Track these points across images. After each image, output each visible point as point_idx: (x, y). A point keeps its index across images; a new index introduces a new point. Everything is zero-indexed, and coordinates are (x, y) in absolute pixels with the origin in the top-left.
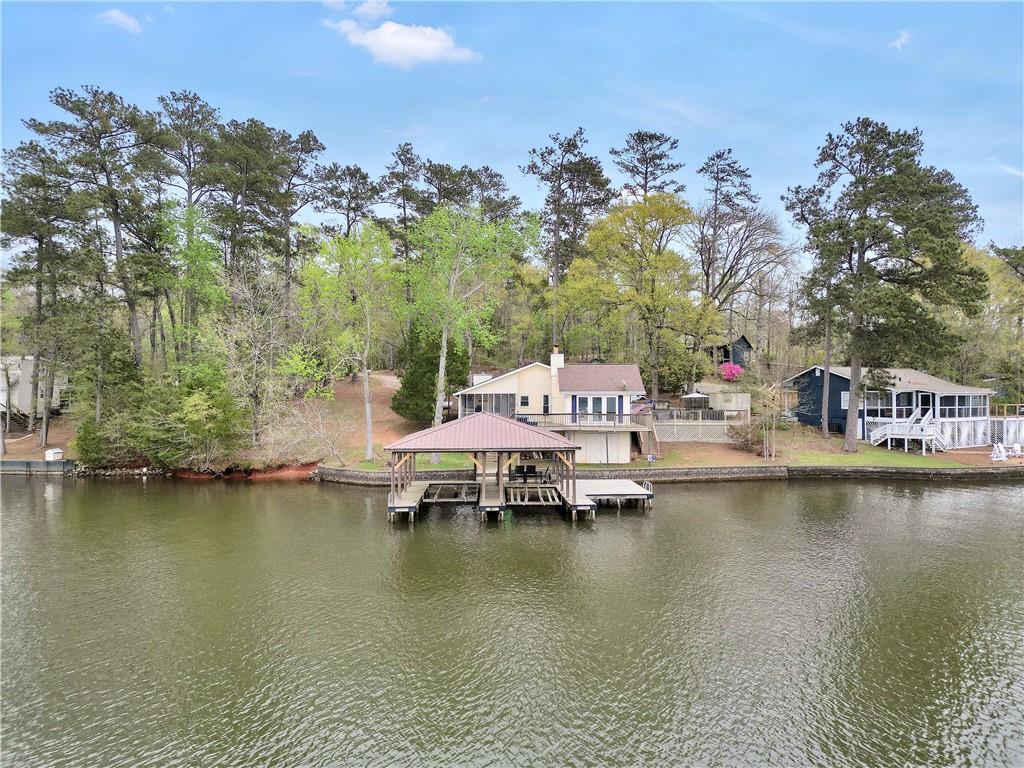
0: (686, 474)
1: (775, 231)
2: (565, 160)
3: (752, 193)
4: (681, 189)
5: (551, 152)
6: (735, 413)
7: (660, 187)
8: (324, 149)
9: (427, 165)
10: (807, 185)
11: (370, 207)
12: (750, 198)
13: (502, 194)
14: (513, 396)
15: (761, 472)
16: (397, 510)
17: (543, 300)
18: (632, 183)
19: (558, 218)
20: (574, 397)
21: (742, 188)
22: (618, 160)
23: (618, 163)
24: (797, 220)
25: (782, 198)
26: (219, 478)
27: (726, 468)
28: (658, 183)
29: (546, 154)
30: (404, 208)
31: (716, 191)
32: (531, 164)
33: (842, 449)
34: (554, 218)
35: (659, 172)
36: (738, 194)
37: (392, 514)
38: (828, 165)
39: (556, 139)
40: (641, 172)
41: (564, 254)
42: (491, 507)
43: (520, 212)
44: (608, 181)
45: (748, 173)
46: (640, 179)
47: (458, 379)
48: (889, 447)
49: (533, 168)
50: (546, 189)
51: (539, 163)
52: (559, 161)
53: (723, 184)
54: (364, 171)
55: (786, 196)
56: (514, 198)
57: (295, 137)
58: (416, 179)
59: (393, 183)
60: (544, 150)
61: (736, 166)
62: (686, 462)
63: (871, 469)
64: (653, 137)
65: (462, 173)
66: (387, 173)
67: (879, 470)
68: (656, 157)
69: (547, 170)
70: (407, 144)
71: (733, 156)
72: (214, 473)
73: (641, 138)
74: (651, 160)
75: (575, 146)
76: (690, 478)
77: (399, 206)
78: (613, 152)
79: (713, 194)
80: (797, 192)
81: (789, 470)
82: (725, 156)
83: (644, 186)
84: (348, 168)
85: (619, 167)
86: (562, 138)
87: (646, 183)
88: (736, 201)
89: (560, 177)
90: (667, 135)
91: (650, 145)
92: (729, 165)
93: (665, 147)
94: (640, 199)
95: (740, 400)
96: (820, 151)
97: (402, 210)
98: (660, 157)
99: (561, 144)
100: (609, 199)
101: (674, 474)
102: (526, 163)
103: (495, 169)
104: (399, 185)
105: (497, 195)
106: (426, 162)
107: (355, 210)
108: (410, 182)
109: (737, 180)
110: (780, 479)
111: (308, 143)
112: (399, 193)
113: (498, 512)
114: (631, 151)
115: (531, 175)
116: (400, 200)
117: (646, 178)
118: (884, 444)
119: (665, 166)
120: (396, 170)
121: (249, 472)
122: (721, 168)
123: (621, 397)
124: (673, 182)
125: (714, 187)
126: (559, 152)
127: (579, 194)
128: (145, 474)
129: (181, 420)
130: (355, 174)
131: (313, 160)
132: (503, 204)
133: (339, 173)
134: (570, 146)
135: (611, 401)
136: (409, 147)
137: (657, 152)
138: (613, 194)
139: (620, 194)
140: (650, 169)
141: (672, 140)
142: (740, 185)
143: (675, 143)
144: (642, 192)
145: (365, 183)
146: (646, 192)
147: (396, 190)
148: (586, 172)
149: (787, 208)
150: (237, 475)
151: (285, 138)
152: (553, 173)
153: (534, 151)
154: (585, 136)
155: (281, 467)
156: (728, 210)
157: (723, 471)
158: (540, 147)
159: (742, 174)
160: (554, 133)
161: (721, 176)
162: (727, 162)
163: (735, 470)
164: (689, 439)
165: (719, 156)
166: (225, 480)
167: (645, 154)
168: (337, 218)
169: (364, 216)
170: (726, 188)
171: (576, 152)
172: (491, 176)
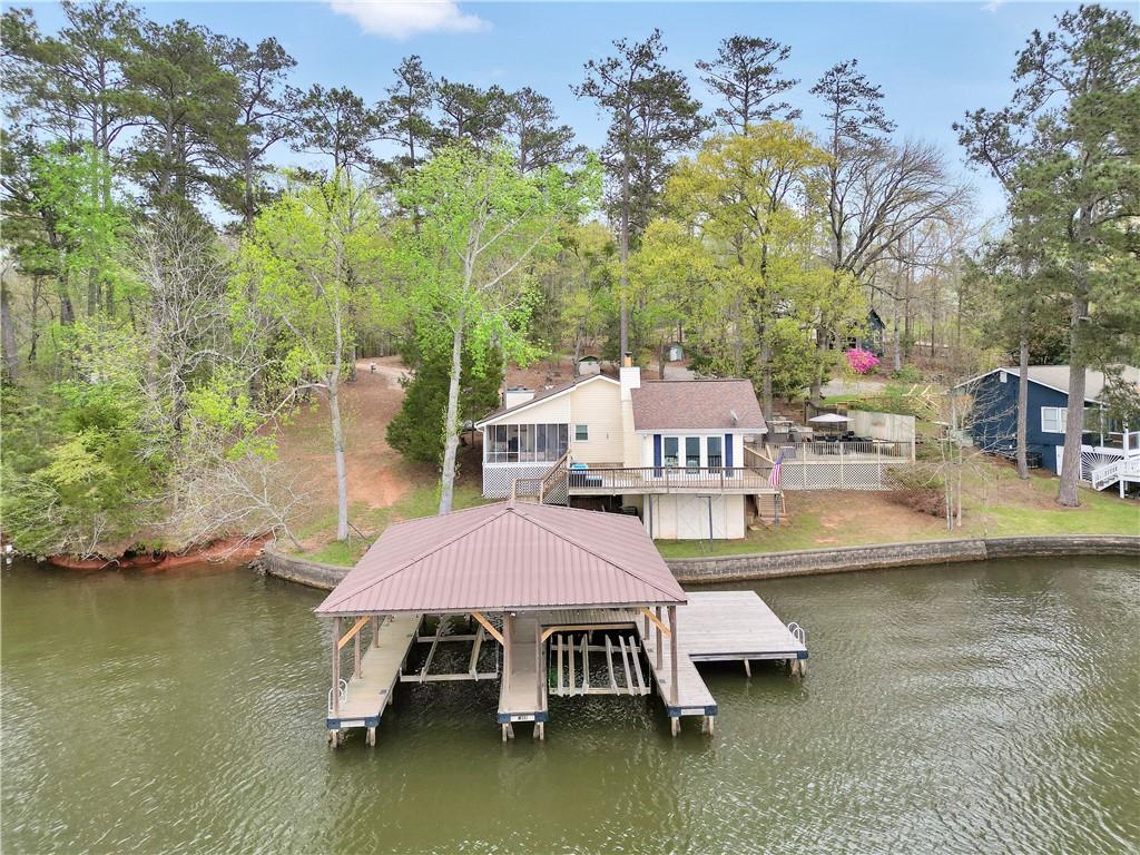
0: (834, 560)
1: (937, 175)
2: (636, 76)
3: (885, 119)
4: (795, 114)
5: (616, 65)
6: (891, 446)
7: (765, 113)
8: (294, 63)
9: (442, 85)
10: (994, 108)
11: (365, 145)
12: (883, 126)
13: (549, 124)
14: (564, 427)
15: (947, 551)
16: (343, 725)
17: (606, 274)
18: (728, 108)
19: (627, 158)
20: (657, 438)
21: (871, 113)
22: (706, 75)
23: (708, 80)
24: (974, 157)
25: (955, 127)
26: (112, 567)
27: (893, 547)
28: (762, 107)
29: (608, 68)
30: (411, 145)
31: (836, 117)
32: (586, 82)
33: (1056, 500)
34: (620, 157)
35: (763, 92)
36: (866, 121)
37: (334, 731)
38: (1030, 78)
39: (621, 47)
40: (738, 93)
41: (636, 208)
42: (520, 715)
43: (573, 146)
44: (697, 106)
45: (880, 91)
46: (737, 102)
47: (483, 399)
48: (1122, 495)
49: (590, 87)
50: (608, 117)
51: (599, 81)
52: (627, 78)
53: (846, 107)
54: (357, 95)
55: (959, 124)
56: (565, 128)
57: (253, 48)
58: (427, 104)
59: (394, 111)
60: (605, 62)
61: (863, 82)
62: (830, 533)
63: (1112, 541)
64: (755, 43)
65: (491, 97)
66: (387, 97)
67: (1124, 541)
68: (759, 71)
69: (610, 90)
70: (414, 58)
71: (859, 70)
72: (105, 560)
73: (738, 45)
74: (753, 76)
75: (649, 56)
76: (840, 566)
77: (405, 143)
78: (702, 65)
79: (832, 121)
80: (978, 118)
81: (989, 545)
82: (848, 70)
83: (744, 113)
84: (334, 92)
85: (708, 86)
86: (630, 46)
87: (747, 107)
88: (863, 130)
89: (628, 101)
90: (776, 40)
91: (751, 55)
92: (853, 82)
93: (773, 57)
94: (740, 130)
95: (896, 423)
96: (1019, 57)
97: (408, 149)
98: (766, 71)
99: (630, 54)
100: (698, 131)
101: (815, 561)
102: (581, 80)
103: (539, 91)
104: (403, 114)
105: (543, 125)
106: (440, 82)
107: (345, 148)
108: (419, 110)
109: (863, 101)
110: (976, 561)
111: (272, 57)
112: (403, 125)
113: (533, 723)
114: (726, 64)
115: (587, 98)
116: (405, 135)
117: (746, 101)
118: (1114, 489)
119: (773, 84)
120: (399, 94)
121: (160, 556)
122: (841, 87)
123: (729, 437)
124: (784, 105)
125: (834, 112)
126: (627, 65)
127: (652, 124)
128: (9, 555)
129: (49, 480)
130: (343, 98)
131: (282, 80)
132: (549, 138)
133: (322, 99)
134: (643, 56)
135: (713, 442)
136: (417, 61)
137: (762, 65)
138: (705, 124)
139: (715, 124)
140: (752, 88)
141: (782, 47)
142: (869, 109)
143: (786, 51)
144: (740, 120)
145: (359, 112)
146: (746, 119)
147: (397, 122)
148: (663, 92)
149: (962, 142)
150: (142, 561)
151: (241, 50)
152: (618, 95)
153: (591, 63)
154: (663, 41)
155: (212, 544)
156: (853, 142)
157: (890, 551)
158: (600, 58)
159: (871, 93)
160: (619, 39)
161: (841, 96)
162: (851, 77)
163: (907, 549)
164: (827, 486)
165: (838, 71)
166: (122, 570)
167: (745, 67)
168: (320, 160)
169: (360, 158)
170: (849, 113)
171: (651, 65)
172: (535, 100)
